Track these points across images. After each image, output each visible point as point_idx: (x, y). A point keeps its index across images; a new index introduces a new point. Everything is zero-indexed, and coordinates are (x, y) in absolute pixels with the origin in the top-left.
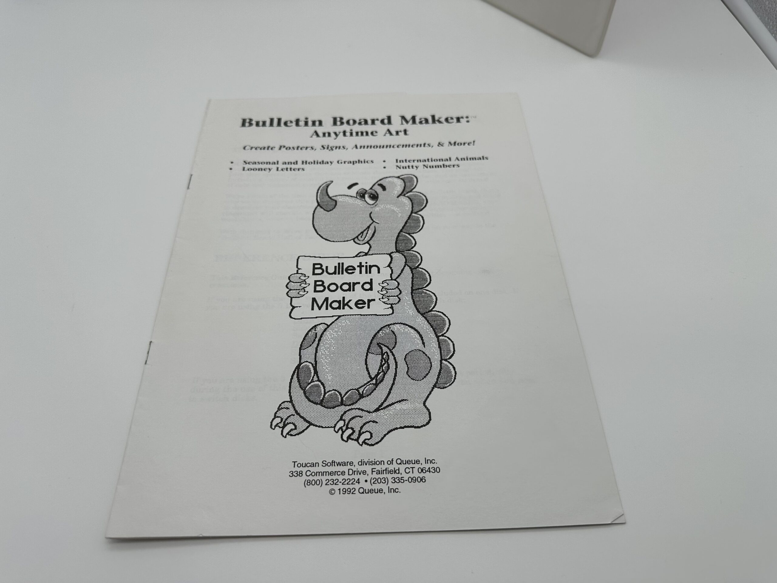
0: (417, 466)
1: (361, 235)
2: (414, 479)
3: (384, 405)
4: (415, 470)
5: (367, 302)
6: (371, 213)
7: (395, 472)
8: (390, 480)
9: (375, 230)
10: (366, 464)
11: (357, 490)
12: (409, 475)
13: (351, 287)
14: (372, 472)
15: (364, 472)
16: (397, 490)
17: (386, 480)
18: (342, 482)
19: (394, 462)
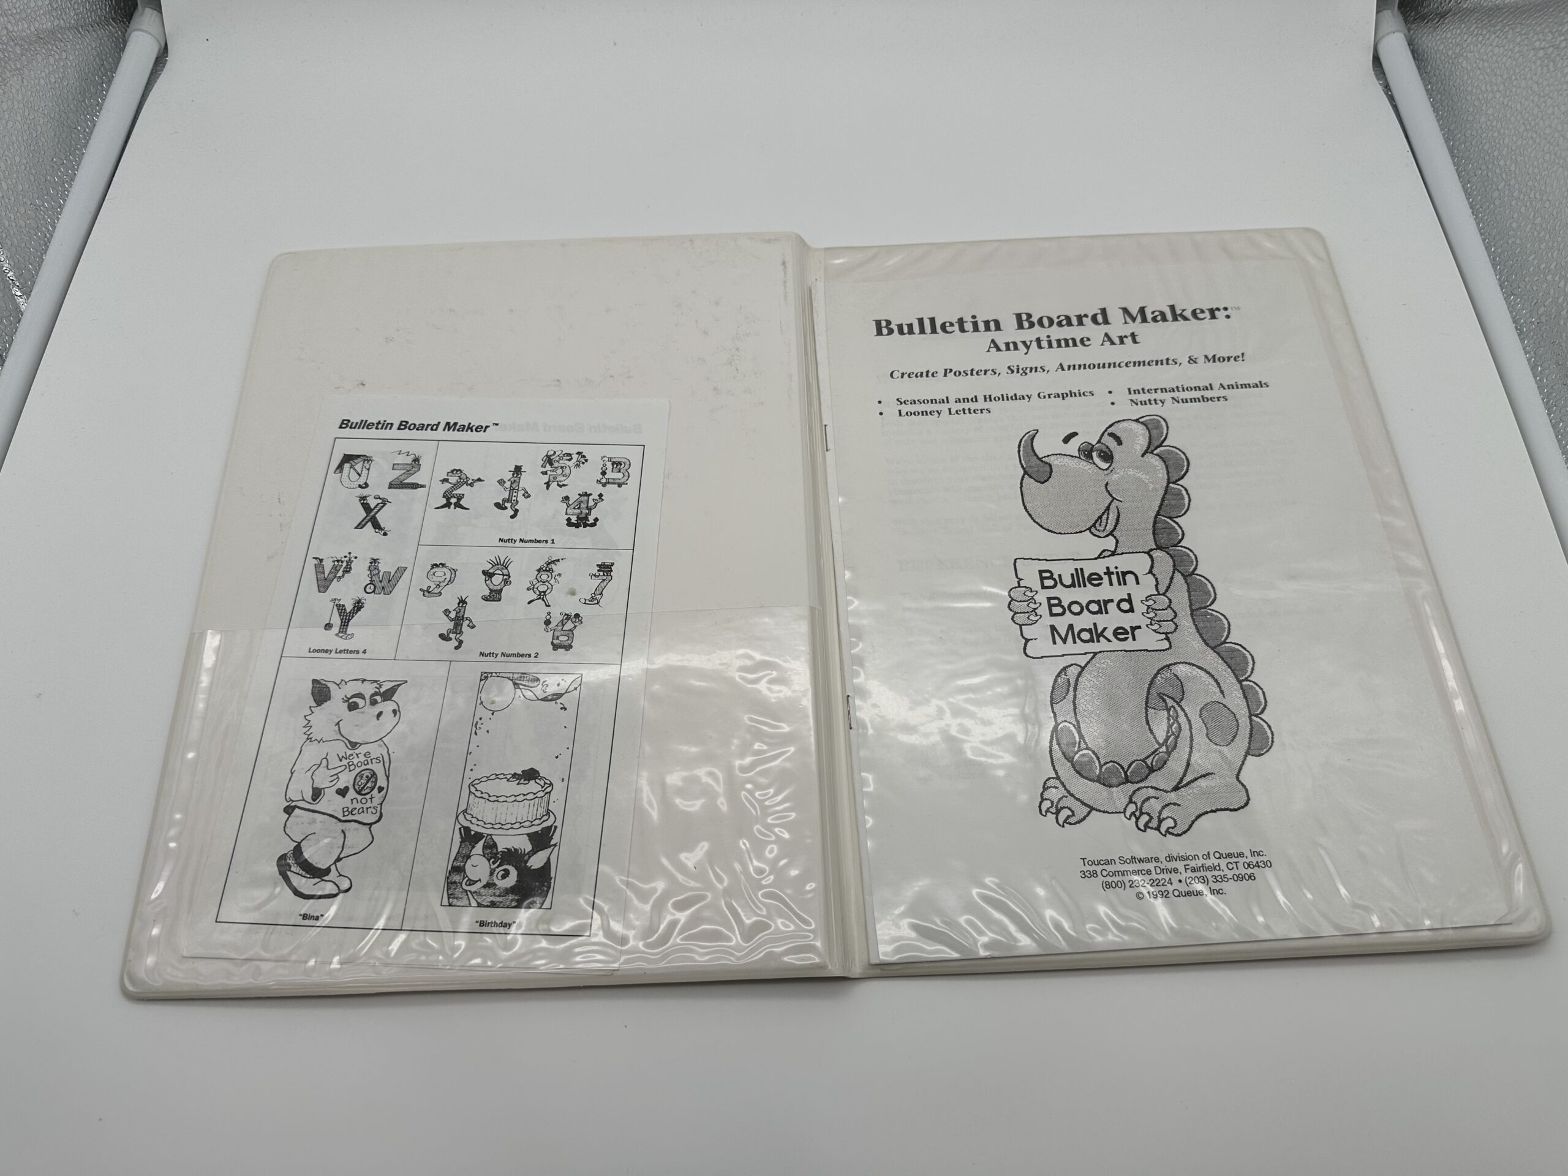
0: (1241, 860)
1: (1099, 522)
2: (1240, 876)
3: (1184, 782)
4: (1240, 865)
5: (1129, 630)
6: (1107, 484)
7: (1215, 869)
8: (1211, 879)
9: (1118, 513)
10: (1176, 860)
11: (1171, 892)
12: (1233, 872)
13: (1103, 606)
14: (1186, 869)
15: (1176, 870)
16: (1221, 892)
17: (1206, 879)
18: (1150, 883)
19: (1212, 856)
